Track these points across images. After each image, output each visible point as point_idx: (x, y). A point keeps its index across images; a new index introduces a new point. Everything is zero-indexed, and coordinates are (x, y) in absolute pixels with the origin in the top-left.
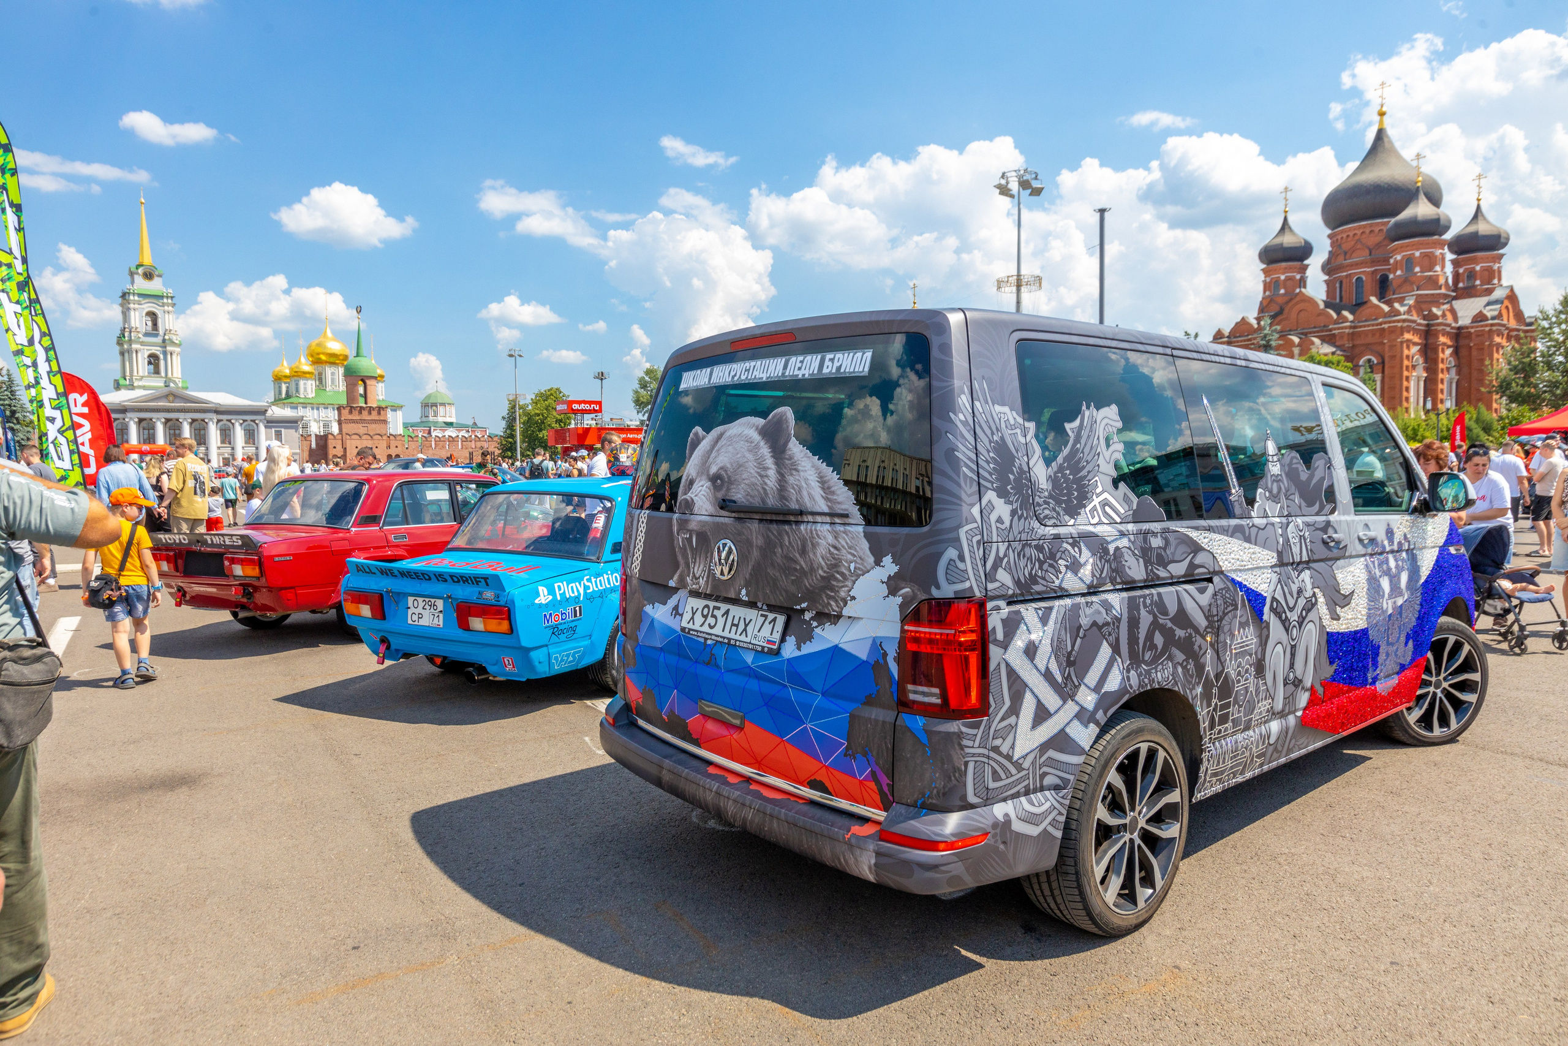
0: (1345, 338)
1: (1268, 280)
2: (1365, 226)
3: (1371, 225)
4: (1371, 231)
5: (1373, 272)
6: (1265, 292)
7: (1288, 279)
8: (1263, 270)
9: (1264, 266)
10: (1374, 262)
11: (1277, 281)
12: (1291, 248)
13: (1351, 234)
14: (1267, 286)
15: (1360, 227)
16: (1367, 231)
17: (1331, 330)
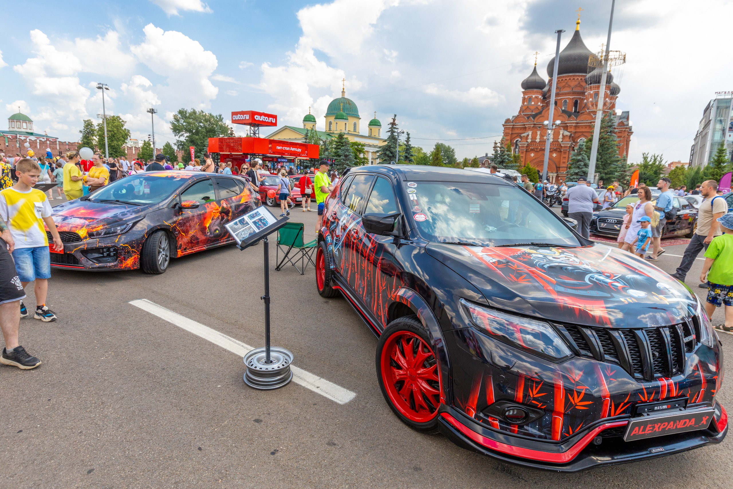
0: (573, 127)
1: (526, 97)
2: (571, 76)
3: (574, 76)
4: (574, 79)
5: (573, 98)
6: (523, 102)
7: (536, 97)
8: (523, 92)
9: (523, 90)
10: (574, 93)
11: (530, 99)
12: (538, 82)
13: (564, 79)
14: (524, 100)
15: (568, 76)
16: (572, 78)
17: (566, 123)
